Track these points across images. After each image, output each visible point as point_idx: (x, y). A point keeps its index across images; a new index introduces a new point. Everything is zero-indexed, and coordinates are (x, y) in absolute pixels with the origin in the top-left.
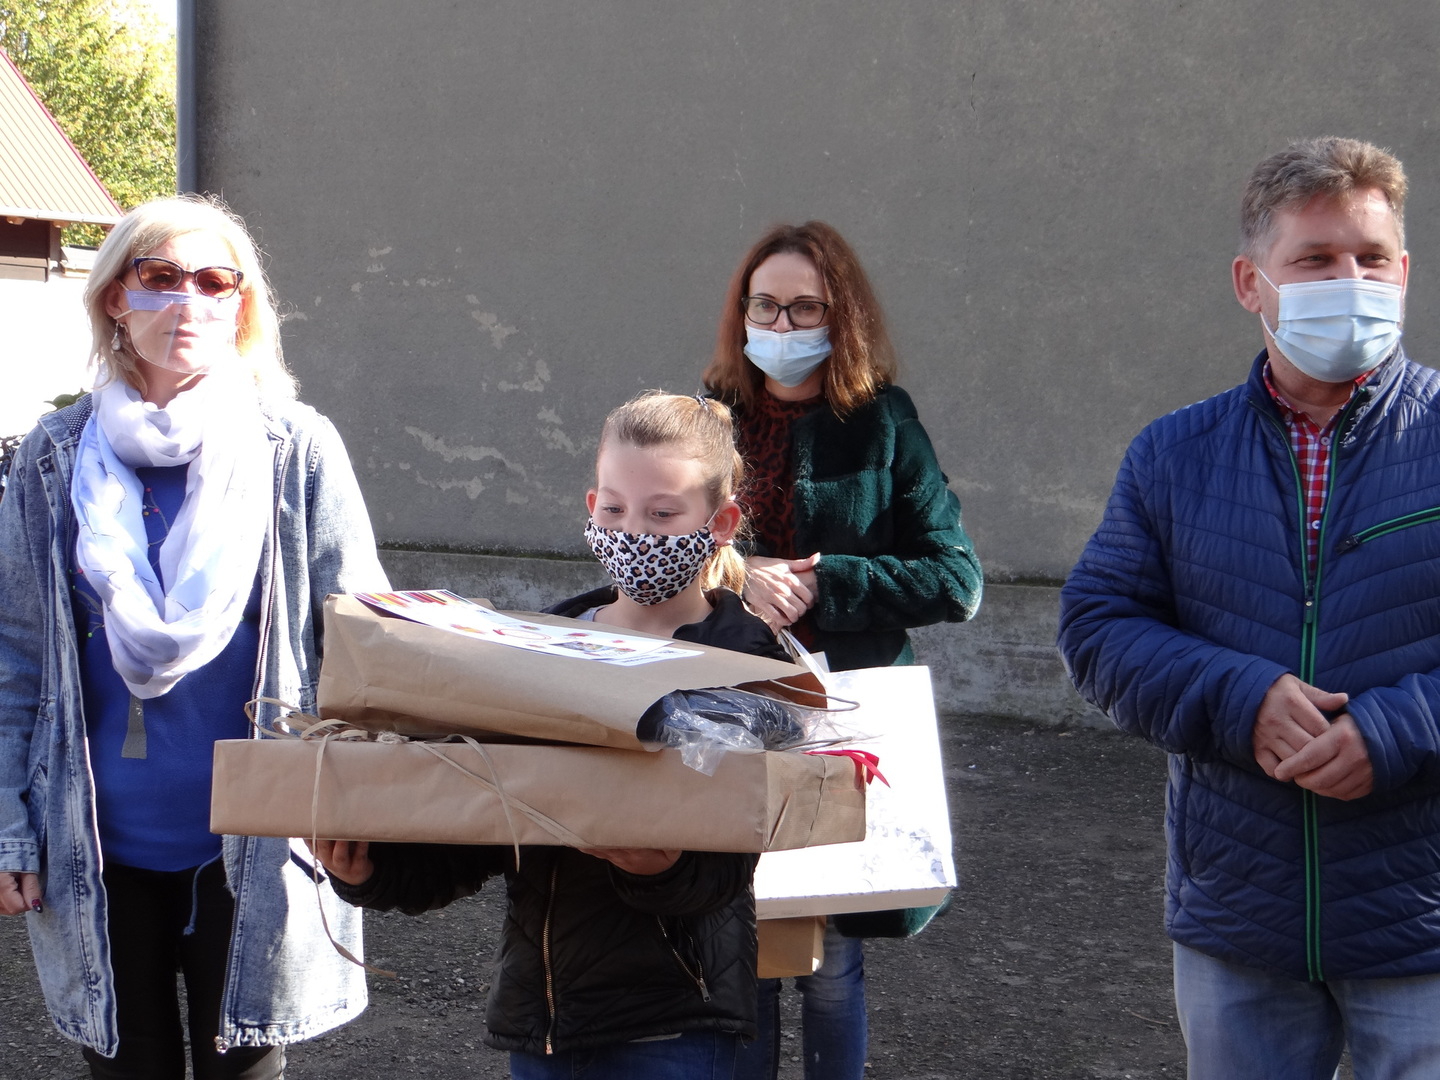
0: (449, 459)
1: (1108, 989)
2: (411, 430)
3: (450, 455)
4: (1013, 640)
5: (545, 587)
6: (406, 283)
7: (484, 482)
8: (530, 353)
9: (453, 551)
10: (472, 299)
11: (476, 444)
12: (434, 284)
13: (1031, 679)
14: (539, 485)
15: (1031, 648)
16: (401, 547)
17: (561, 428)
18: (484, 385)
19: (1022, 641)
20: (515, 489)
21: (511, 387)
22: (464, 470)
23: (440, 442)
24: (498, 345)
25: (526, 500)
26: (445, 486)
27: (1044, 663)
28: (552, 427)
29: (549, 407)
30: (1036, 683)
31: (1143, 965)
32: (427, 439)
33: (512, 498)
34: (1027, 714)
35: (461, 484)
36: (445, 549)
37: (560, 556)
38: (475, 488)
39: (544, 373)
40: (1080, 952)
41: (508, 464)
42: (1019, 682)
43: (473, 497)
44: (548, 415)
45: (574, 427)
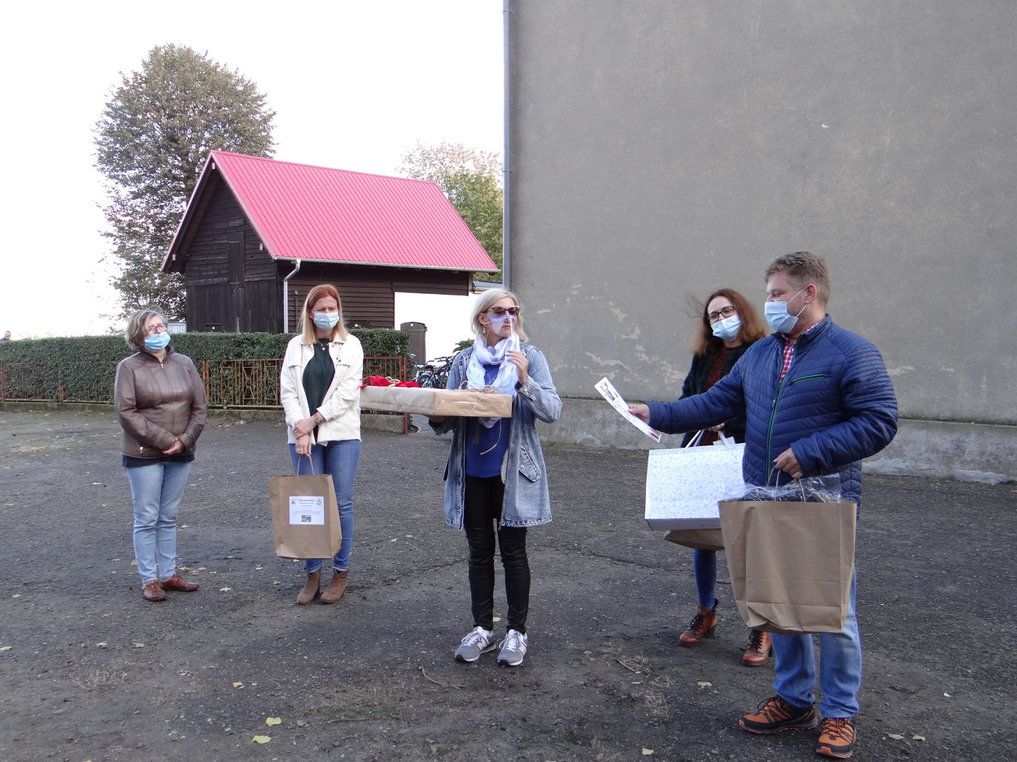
0: (602, 365)
2: (588, 354)
3: (603, 363)
6: (586, 298)
7: (616, 374)
10: (611, 303)
11: (612, 359)
12: (597, 298)
14: (636, 375)
16: (584, 398)
17: (644, 352)
18: (615, 336)
20: (627, 376)
21: (626, 337)
22: (608, 369)
23: (599, 358)
24: (620, 321)
25: (631, 380)
26: (601, 375)
28: (641, 352)
29: (640, 345)
32: (594, 357)
33: (626, 379)
35: (607, 374)
38: (612, 376)
39: (638, 331)
41: (624, 367)
44: (639, 348)
45: (649, 352)
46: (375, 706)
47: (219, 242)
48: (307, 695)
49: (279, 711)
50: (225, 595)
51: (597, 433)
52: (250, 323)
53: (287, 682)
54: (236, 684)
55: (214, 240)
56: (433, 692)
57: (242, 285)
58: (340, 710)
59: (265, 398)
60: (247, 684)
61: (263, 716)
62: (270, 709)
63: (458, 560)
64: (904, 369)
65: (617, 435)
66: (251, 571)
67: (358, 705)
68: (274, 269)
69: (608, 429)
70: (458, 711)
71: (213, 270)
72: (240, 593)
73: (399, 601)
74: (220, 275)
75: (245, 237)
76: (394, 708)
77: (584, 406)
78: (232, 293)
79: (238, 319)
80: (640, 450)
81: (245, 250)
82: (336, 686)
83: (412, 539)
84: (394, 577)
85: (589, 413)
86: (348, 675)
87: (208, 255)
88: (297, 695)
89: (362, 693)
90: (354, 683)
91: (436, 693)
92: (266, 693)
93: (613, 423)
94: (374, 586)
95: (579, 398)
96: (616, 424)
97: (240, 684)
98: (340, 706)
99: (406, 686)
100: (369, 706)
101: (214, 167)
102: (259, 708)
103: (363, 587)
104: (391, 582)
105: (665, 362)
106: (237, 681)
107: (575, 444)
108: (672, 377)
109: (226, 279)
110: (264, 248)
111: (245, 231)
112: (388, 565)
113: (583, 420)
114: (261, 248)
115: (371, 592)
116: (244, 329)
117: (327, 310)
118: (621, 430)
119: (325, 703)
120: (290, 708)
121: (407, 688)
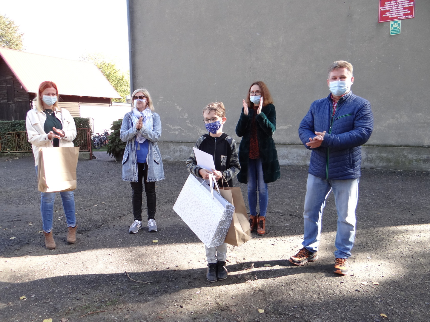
1: (276, 199)
2: (167, 124)
3: (173, 128)
6: (165, 102)
8: (185, 112)
9: (174, 142)
10: (176, 104)
11: (177, 126)
12: (170, 102)
14: (187, 132)
16: (166, 142)
17: (190, 123)
18: (178, 117)
20: (183, 133)
21: (182, 117)
22: (175, 130)
23: (171, 126)
24: (180, 111)
26: (172, 133)
29: (188, 120)
31: (281, 196)
32: (169, 126)
37: (190, 142)
39: (187, 115)
40: (271, 195)
41: (182, 129)
43: (177, 134)
46: (106, 301)
48: (66, 299)
49: (50, 313)
50: (13, 242)
51: (171, 156)
52: (19, 119)
53: (53, 292)
54: (22, 298)
56: (137, 287)
57: (14, 103)
58: (87, 308)
60: (29, 297)
61: (40, 318)
62: (44, 313)
63: (129, 212)
64: (288, 126)
65: (180, 156)
66: (27, 226)
67: (97, 302)
68: (28, 96)
69: (176, 153)
70: (153, 298)
72: (21, 239)
73: (106, 236)
75: (14, 83)
76: (118, 301)
77: (166, 145)
78: (9, 106)
79: (13, 117)
81: (14, 89)
82: (82, 291)
83: (105, 204)
84: (101, 224)
85: (168, 148)
86: (87, 283)
88: (60, 301)
89: (97, 294)
90: (92, 287)
91: (138, 288)
92: (41, 301)
93: (178, 151)
94: (92, 229)
95: (164, 142)
97: (24, 297)
98: (86, 304)
99: (121, 286)
100: (103, 302)
102: (37, 313)
103: (86, 230)
104: (100, 226)
105: (198, 127)
106: (22, 296)
108: (201, 132)
109: (6, 101)
111: (14, 81)
112: (96, 218)
113: (166, 150)
114: (22, 87)
115: (91, 232)
118: (181, 154)
119: (77, 304)
120: (56, 310)
121: (122, 287)
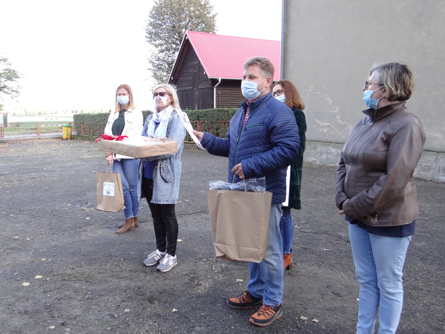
0: (321, 125)
2: (315, 120)
3: (322, 124)
4: (421, 163)
5: (336, 149)
6: (315, 93)
7: (327, 129)
8: (335, 105)
9: (321, 142)
10: (326, 95)
11: (326, 122)
12: (320, 93)
13: (425, 171)
14: (336, 130)
15: (425, 164)
16: (313, 141)
17: (340, 119)
18: (327, 111)
19: (423, 163)
21: (332, 112)
22: (324, 127)
23: (320, 122)
24: (330, 104)
25: (334, 133)
26: (321, 130)
27: (428, 168)
28: (339, 119)
29: (338, 115)
30: (426, 172)
32: (318, 121)
33: (332, 132)
34: (424, 178)
35: (324, 130)
36: (320, 142)
37: (339, 143)
38: (325, 130)
39: (337, 109)
41: (331, 126)
42: (422, 171)
43: (325, 132)
44: (338, 117)
45: (342, 119)
46: (85, 275)
47: (190, 71)
48: (64, 267)
49: (46, 273)
50: (84, 221)
51: (318, 158)
52: (201, 107)
53: (63, 260)
54: (43, 259)
55: (187, 70)
57: (197, 90)
58: (69, 275)
59: (187, 139)
60: (47, 259)
61: (37, 274)
62: (43, 271)
65: (327, 159)
67: (79, 273)
68: (210, 82)
69: (323, 156)
70: (117, 281)
71: (187, 83)
72: (91, 220)
74: (190, 86)
75: (199, 69)
76: (92, 276)
77: (313, 145)
78: (194, 93)
79: (196, 104)
80: (337, 166)
81: (199, 74)
82: (80, 264)
83: (187, 202)
85: (315, 148)
87: (185, 77)
88: (60, 267)
89: (87, 268)
90: (89, 263)
91: (117, 271)
92: (50, 264)
93: (325, 153)
95: (311, 141)
96: (327, 154)
97: (45, 259)
98: (72, 273)
100: (83, 274)
101: (187, 39)
102: (39, 271)
105: (349, 124)
107: (308, 163)
109: (192, 87)
110: (206, 74)
111: (199, 66)
113: (312, 151)
114: (204, 73)
116: (199, 108)
117: (122, 95)
118: (328, 156)
120: (51, 272)
121: (107, 268)
